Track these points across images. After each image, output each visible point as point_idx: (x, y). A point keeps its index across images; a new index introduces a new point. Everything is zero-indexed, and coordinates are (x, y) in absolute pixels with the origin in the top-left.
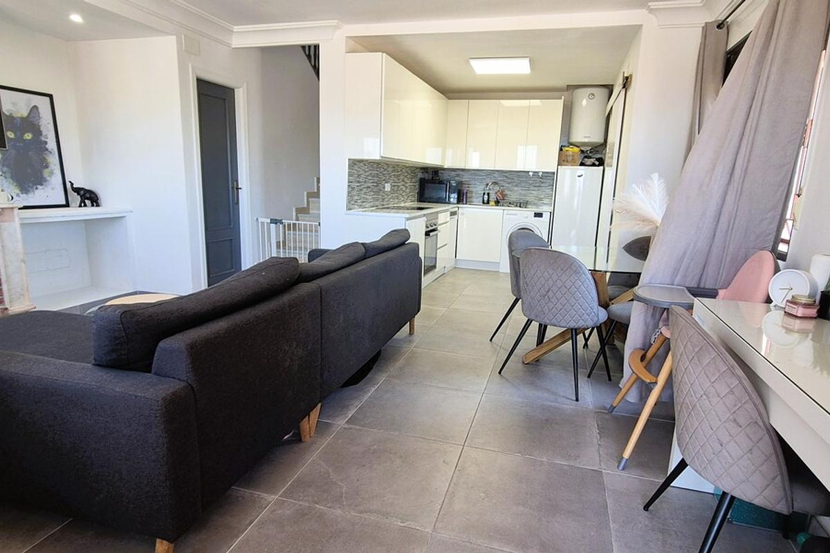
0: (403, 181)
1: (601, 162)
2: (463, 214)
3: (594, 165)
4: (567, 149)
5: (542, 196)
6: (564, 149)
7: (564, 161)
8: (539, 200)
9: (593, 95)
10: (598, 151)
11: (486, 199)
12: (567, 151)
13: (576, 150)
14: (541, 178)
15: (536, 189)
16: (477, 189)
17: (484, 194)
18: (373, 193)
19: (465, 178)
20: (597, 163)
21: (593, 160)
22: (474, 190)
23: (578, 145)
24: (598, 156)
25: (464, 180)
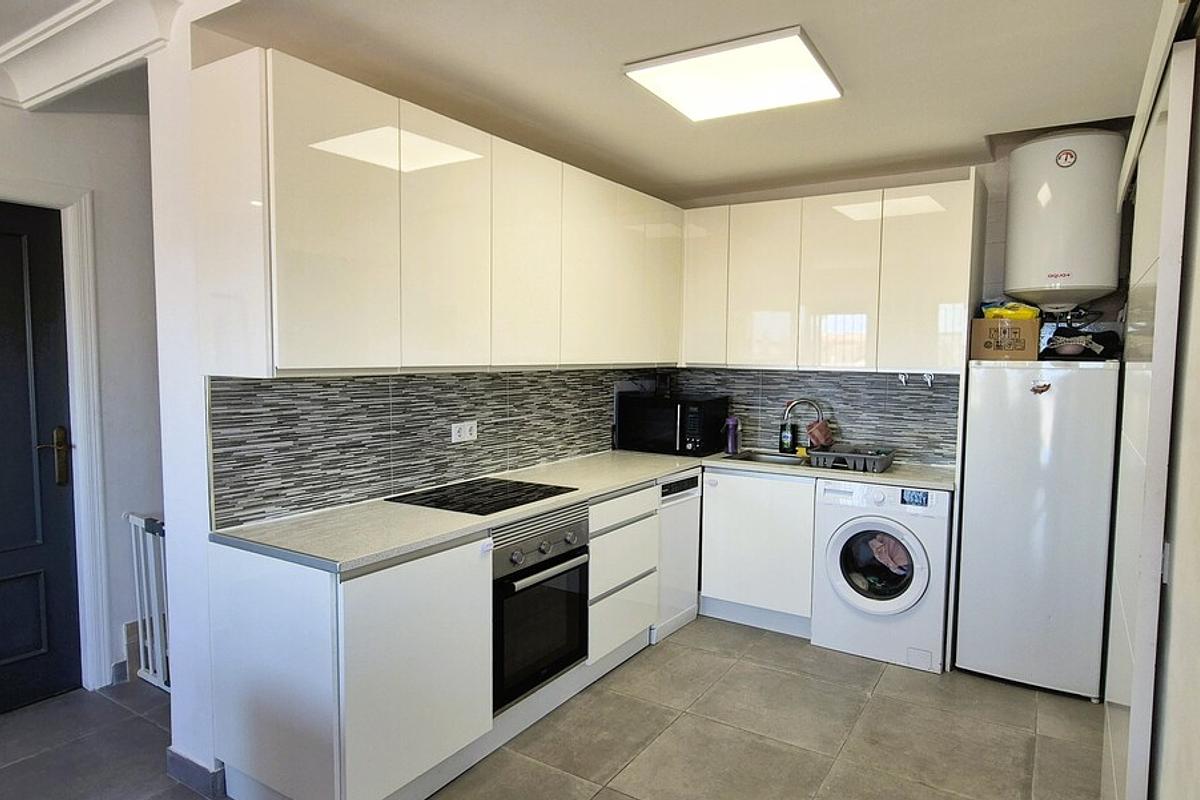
0: (542, 406)
1: (1112, 347)
2: (714, 484)
3: (1086, 355)
4: (997, 311)
5: (937, 437)
6: (990, 312)
7: (987, 345)
8: (930, 447)
9: (1070, 153)
10: (1101, 314)
11: (788, 441)
12: (997, 316)
13: (1027, 313)
14: (930, 389)
15: (919, 416)
16: (770, 415)
17: (783, 428)
18: (374, 459)
19: (739, 390)
20: (1099, 349)
21: (1081, 341)
22: (761, 417)
23: (1029, 297)
24: (1103, 327)
25: (736, 392)
